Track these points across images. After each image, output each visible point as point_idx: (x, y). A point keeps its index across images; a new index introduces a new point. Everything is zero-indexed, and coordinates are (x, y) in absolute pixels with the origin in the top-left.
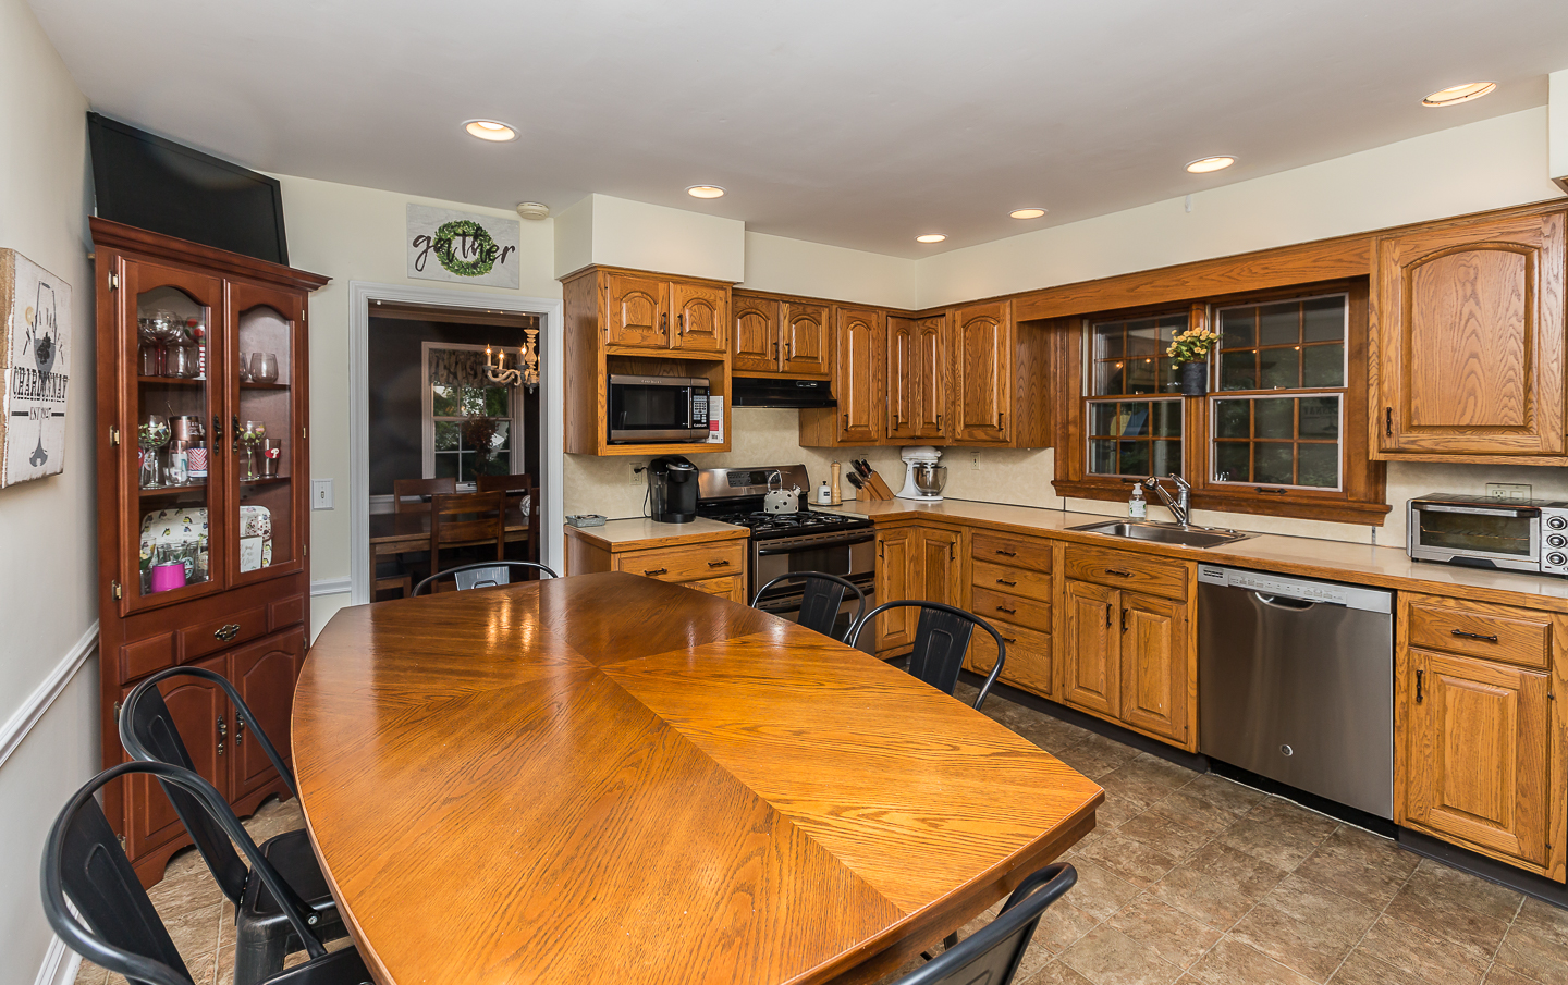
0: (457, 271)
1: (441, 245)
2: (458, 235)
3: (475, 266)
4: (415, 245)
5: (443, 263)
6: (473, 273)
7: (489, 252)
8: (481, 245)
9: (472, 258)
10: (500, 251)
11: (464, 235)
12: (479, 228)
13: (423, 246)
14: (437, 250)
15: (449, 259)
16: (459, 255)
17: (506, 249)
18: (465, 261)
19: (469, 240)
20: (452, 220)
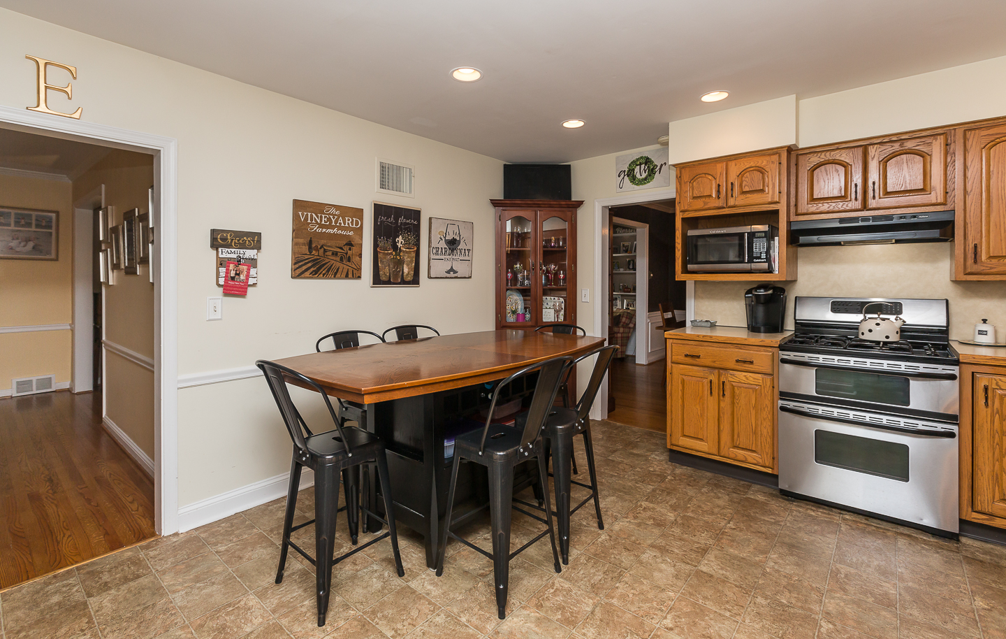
0: (637, 184)
1: (630, 174)
2: (637, 165)
3: (645, 179)
4: (619, 176)
5: (631, 182)
6: (645, 183)
7: (653, 169)
8: (648, 167)
9: (644, 175)
10: (658, 167)
11: (640, 164)
12: (648, 158)
13: (622, 176)
14: (628, 176)
15: (633, 179)
16: (638, 176)
17: (662, 165)
18: (641, 177)
19: (643, 166)
20: (634, 159)
